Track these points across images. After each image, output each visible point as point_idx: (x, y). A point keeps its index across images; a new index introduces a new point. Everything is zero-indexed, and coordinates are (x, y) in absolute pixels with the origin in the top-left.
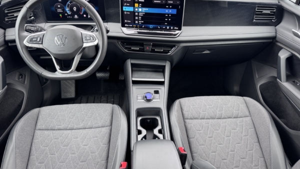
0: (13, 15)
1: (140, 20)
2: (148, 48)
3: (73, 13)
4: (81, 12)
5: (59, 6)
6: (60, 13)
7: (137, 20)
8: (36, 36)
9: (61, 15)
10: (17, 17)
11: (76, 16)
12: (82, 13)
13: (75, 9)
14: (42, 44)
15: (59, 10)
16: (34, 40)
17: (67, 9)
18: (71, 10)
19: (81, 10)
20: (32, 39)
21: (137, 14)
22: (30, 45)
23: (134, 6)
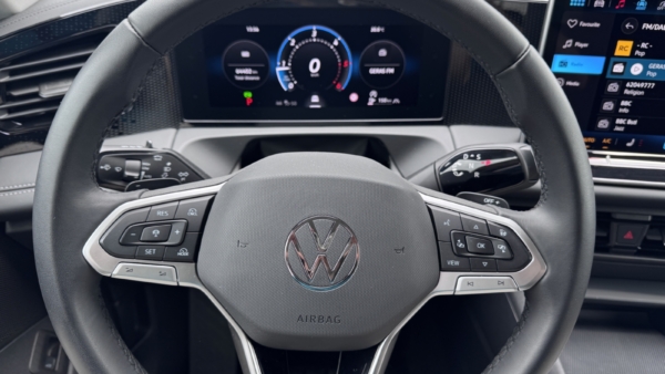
0: (36, 95)
1: (623, 116)
2: (629, 236)
3: (306, 84)
4: (340, 80)
5: (245, 54)
6: (247, 85)
7: (607, 115)
8: (161, 213)
9: (248, 95)
10: (57, 100)
11: (315, 99)
12: (342, 87)
13: (315, 66)
14: (194, 258)
15: (245, 73)
16: (145, 234)
17: (281, 69)
18: (299, 70)
19: (344, 70)
20: (138, 228)
21: (613, 88)
22: (119, 270)
23: (609, 54)
